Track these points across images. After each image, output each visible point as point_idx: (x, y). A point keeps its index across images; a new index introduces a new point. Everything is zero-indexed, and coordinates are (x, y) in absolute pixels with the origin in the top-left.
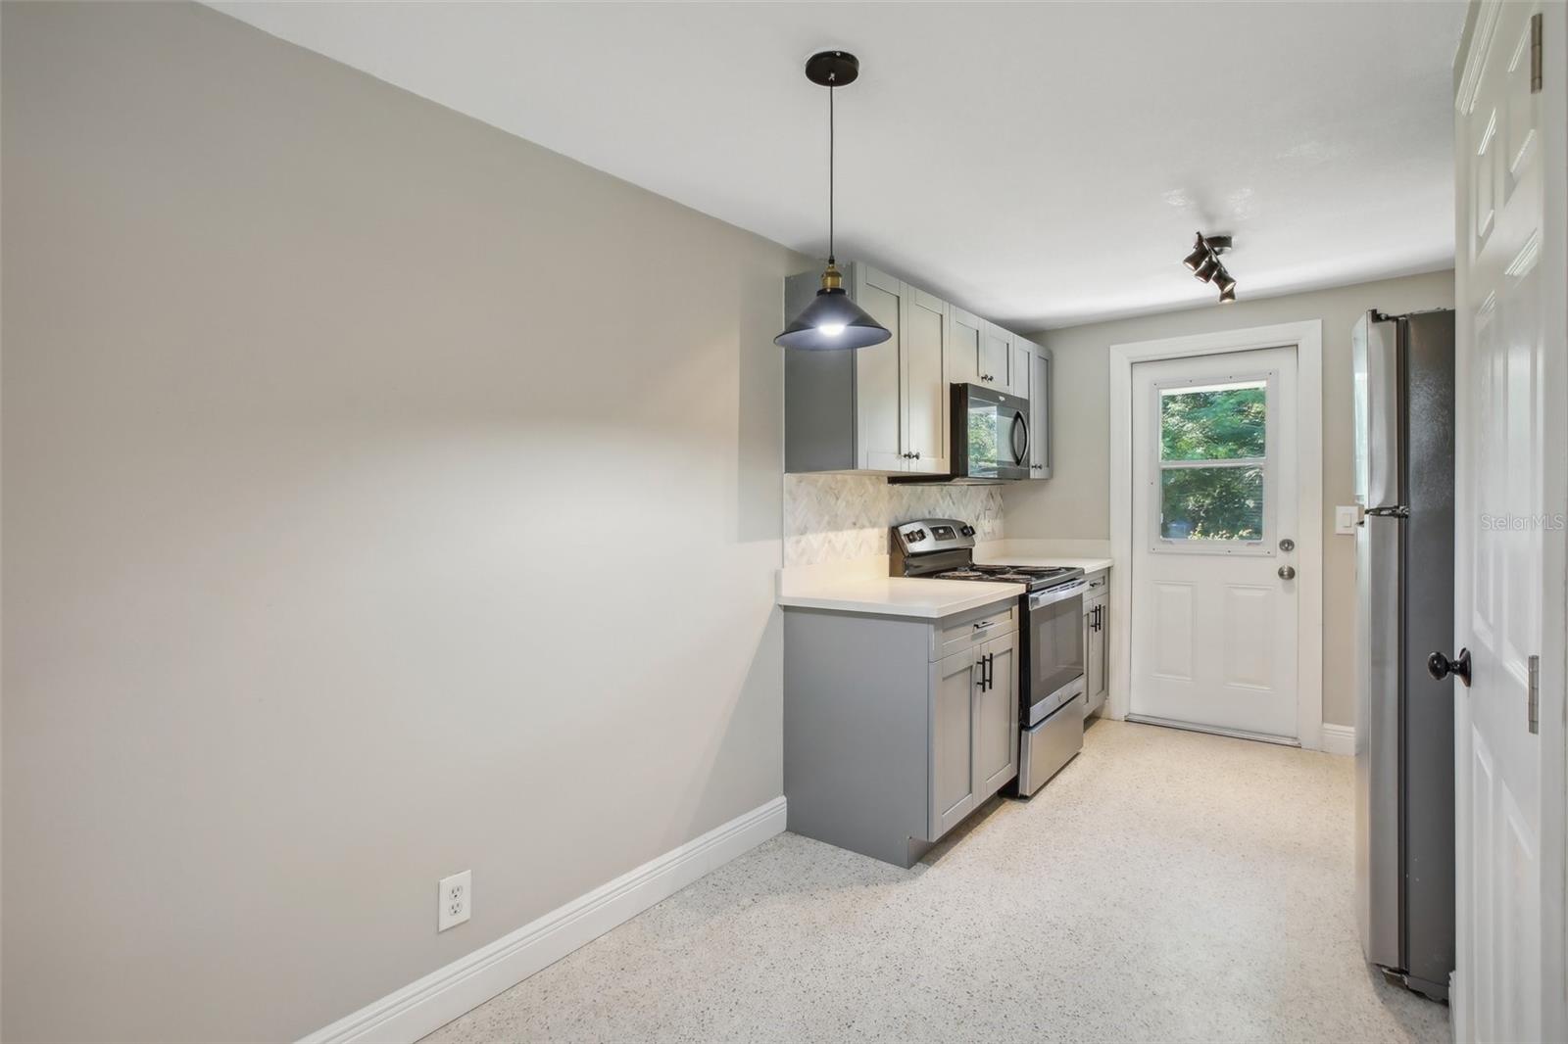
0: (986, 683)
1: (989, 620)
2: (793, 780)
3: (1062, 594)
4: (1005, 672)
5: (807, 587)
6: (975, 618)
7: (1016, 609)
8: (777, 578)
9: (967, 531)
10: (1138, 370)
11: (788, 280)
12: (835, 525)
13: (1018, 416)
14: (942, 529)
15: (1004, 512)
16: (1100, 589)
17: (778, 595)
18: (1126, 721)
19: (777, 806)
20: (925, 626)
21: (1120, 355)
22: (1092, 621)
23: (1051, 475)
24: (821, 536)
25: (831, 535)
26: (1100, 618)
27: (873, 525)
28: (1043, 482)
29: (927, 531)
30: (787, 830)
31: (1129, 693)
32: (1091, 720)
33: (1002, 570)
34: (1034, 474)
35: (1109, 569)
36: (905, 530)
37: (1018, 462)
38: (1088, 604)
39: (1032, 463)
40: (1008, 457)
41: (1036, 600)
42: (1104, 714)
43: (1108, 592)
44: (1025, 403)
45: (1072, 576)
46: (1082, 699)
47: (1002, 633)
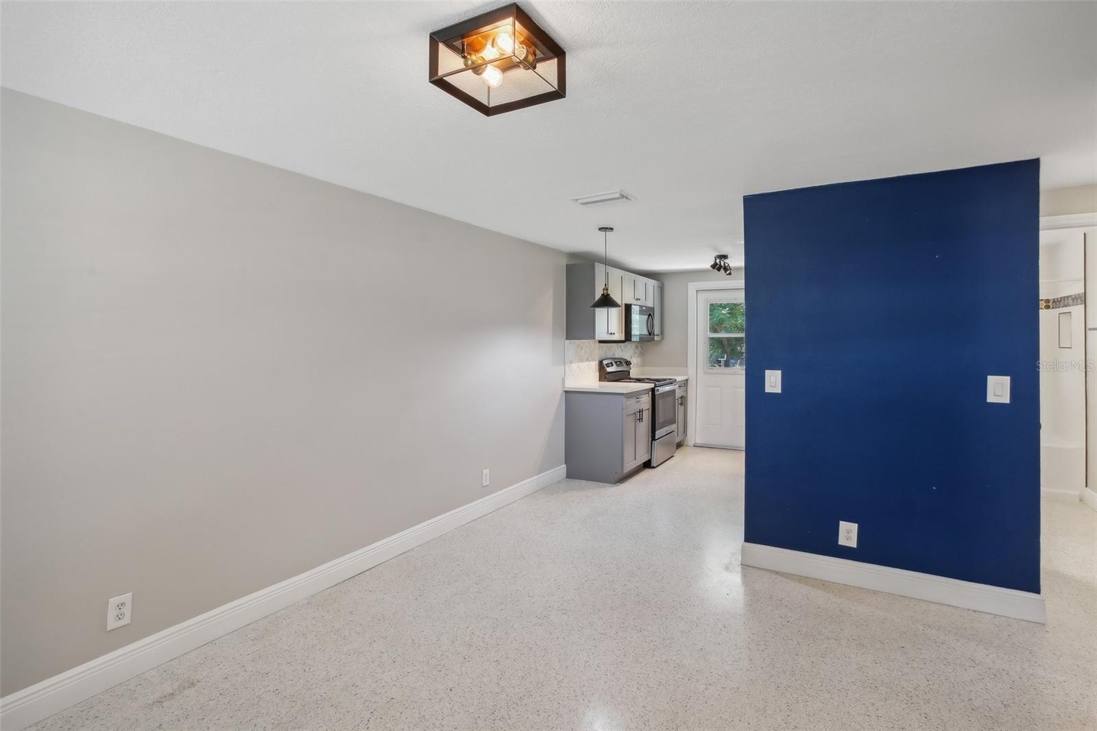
0: (641, 419)
1: (641, 397)
2: (568, 459)
3: (667, 388)
4: (647, 416)
5: (573, 384)
6: (636, 395)
7: (650, 393)
8: (563, 380)
9: (628, 363)
10: (699, 294)
11: (567, 265)
12: (581, 360)
13: (650, 315)
14: (619, 362)
15: (642, 354)
16: (683, 389)
17: (563, 387)
18: (694, 446)
19: (562, 468)
20: (621, 397)
21: (692, 287)
22: (680, 402)
23: (663, 338)
24: (577, 364)
25: (580, 364)
26: (683, 401)
27: (593, 360)
28: (659, 342)
29: (614, 363)
30: (567, 477)
31: (695, 434)
32: (679, 445)
33: (643, 379)
34: (656, 338)
35: (687, 380)
36: (605, 362)
37: (650, 334)
38: (678, 394)
39: (655, 334)
40: (645, 332)
41: (658, 390)
42: (685, 443)
43: (686, 391)
44: (653, 309)
45: (672, 382)
46: (675, 433)
47: (646, 401)
